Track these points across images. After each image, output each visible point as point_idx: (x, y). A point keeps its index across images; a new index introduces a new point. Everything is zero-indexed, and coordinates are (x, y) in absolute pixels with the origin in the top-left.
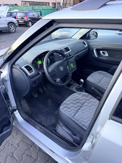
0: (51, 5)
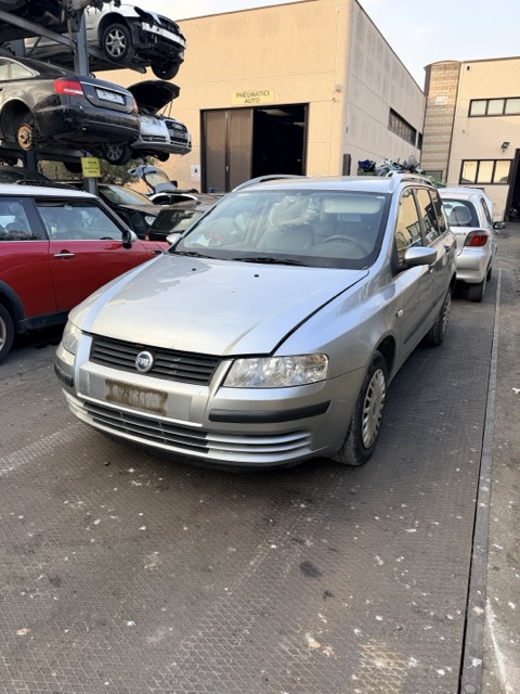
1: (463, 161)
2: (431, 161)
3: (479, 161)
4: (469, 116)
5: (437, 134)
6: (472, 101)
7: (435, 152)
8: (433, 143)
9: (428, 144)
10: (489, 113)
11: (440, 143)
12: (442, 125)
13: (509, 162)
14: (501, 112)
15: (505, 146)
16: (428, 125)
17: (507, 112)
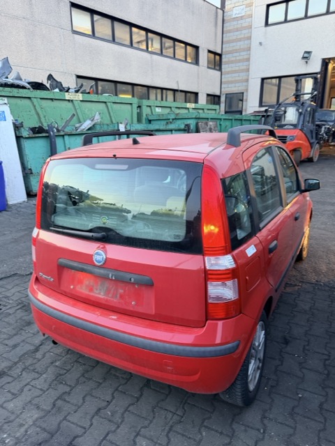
0: (202, 99)
1: (263, 79)
2: (232, 82)
3: (280, 78)
4: (267, 24)
5: (236, 51)
6: (268, 6)
7: (235, 72)
8: (232, 62)
9: (228, 63)
10: (289, 18)
11: (240, 61)
12: (240, 40)
14: (303, 14)
15: (307, 56)
16: (229, 42)
17: (309, 14)
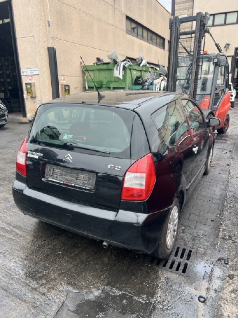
13: (231, 57)
14: (223, 22)
15: (227, 46)
